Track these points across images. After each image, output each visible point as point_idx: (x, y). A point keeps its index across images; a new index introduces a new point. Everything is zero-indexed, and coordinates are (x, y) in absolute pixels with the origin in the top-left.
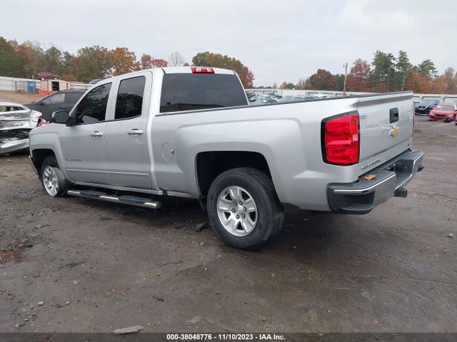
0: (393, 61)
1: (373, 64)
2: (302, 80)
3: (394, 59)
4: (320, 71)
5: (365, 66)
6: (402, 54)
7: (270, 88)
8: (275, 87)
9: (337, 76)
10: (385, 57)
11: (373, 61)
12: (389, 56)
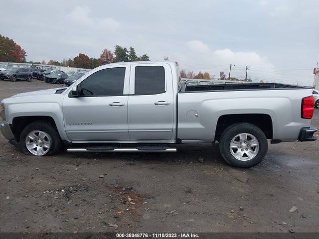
0: (127, 53)
1: (115, 53)
2: (66, 60)
3: (128, 52)
4: (80, 55)
5: (110, 54)
6: (132, 49)
7: (39, 63)
8: (43, 63)
9: (91, 59)
10: (122, 50)
11: (115, 52)
12: (125, 49)
